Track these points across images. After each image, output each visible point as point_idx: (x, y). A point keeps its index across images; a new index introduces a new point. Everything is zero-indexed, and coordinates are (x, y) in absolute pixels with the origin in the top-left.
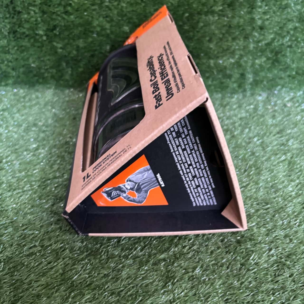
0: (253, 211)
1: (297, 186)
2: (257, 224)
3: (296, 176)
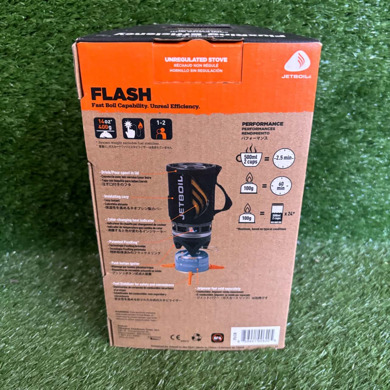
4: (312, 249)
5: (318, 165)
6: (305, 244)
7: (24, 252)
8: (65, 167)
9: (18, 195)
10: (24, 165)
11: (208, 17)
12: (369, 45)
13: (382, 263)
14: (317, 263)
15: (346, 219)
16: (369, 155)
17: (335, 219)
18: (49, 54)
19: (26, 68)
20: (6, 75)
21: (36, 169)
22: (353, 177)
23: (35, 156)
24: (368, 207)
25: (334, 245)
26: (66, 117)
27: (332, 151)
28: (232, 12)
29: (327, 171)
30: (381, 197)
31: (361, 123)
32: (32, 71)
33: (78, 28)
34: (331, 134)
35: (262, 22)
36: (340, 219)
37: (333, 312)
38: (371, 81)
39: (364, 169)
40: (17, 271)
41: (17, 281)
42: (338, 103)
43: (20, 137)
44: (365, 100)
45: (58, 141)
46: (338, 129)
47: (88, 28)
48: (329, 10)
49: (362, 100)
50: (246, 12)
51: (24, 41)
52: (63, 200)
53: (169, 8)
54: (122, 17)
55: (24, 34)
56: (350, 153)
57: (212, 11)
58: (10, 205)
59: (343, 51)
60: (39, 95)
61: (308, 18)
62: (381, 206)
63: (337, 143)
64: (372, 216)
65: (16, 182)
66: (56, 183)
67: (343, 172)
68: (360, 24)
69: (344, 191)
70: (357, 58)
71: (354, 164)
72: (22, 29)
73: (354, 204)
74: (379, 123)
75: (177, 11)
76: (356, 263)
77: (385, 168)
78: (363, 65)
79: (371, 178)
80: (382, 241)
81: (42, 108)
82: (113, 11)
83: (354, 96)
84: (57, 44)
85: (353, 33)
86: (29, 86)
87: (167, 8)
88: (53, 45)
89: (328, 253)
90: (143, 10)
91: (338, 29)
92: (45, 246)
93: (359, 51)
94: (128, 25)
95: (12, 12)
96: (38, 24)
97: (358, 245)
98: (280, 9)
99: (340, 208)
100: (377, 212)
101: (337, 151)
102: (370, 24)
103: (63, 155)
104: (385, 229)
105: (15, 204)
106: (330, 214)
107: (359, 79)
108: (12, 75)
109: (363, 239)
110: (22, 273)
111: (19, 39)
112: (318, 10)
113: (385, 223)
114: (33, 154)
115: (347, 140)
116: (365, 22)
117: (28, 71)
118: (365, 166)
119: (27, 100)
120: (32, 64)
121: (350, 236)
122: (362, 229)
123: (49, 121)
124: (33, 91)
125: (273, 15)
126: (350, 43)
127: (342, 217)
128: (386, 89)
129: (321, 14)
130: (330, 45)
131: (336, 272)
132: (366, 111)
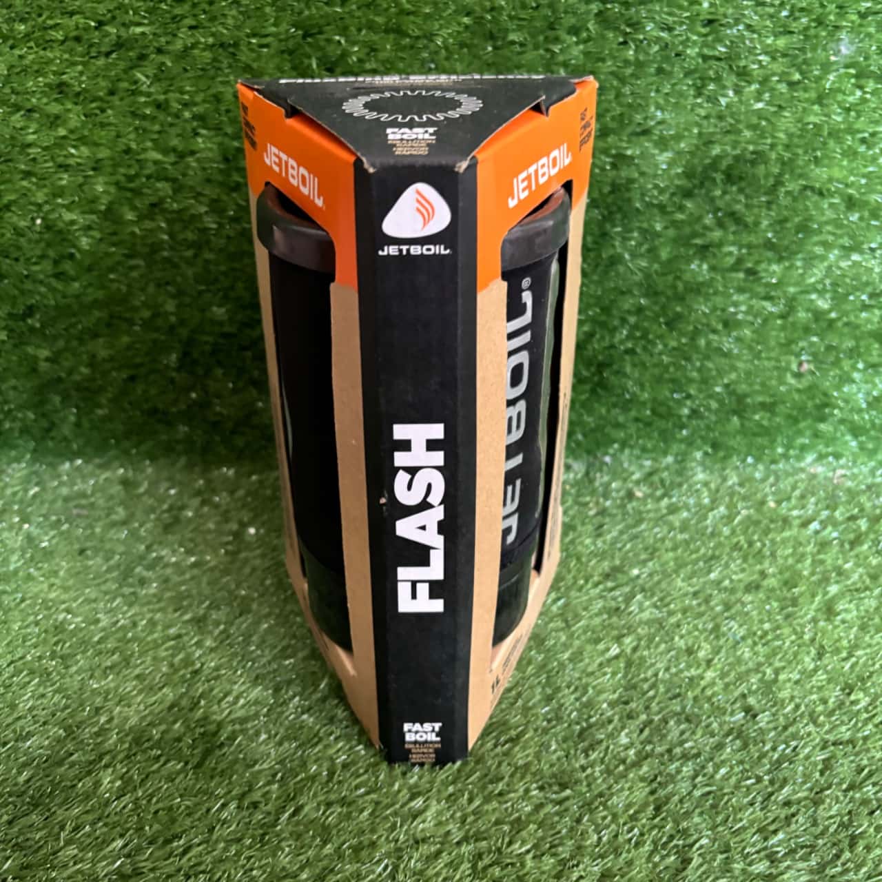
0: (528, 809)
1: (642, 731)
2: (535, 846)
3: (642, 701)
4: (633, 473)
5: (648, 313)
6: (621, 464)
7: (97, 461)
8: (170, 306)
9: (85, 357)
10: (96, 301)
11: (437, 27)
12: (750, 83)
13: (763, 503)
14: (638, 499)
15: (701, 417)
16: (747, 295)
17: (680, 417)
18: (142, 93)
19: (98, 119)
20: (62, 132)
21: (118, 309)
22: (715, 337)
23: (115, 285)
24: (746, 396)
25: (677, 466)
26: (173, 212)
27: (674, 287)
28: (482, 18)
29: (667, 324)
30: (770, 378)
31: (734, 233)
32: (110, 124)
33: (194, 46)
34: (675, 253)
35: (541, 38)
36: (689, 417)
37: (647, 586)
38: (753, 153)
39: (738, 324)
40: (83, 495)
41: (85, 512)
42: (688, 194)
43: (87, 248)
44: (741, 191)
45: (157, 257)
46: (687, 244)
47: (213, 45)
48: (670, 14)
49: (734, 188)
50: (511, 18)
51: (94, 68)
52: (167, 366)
53: (364, 9)
54: (275, 25)
55: (93, 54)
56: (711, 291)
57: (444, 15)
58: (70, 373)
59: (699, 94)
60: (122, 170)
61: (628, 30)
62: (772, 396)
63: (685, 271)
64: (755, 413)
65: (82, 332)
66: (155, 335)
67: (696, 328)
68: (732, 42)
69: (698, 364)
70: (728, 106)
71: (719, 313)
72: (91, 46)
73: (718, 389)
74: (770, 235)
75: (379, 15)
76: (713, 501)
77: (779, 322)
78: (738, 121)
79: (752, 340)
80: (774, 462)
81: (129, 195)
82: (258, 13)
83: (718, 181)
84: (155, 75)
85: (719, 59)
86: (103, 153)
87: (359, 8)
88: (147, 77)
89: (662, 481)
90: (314, 11)
91: (689, 51)
92: (134, 451)
93: (731, 93)
94: (286, 40)
95: (72, 14)
96: (119, 37)
97: (724, 469)
98: (574, 13)
99: (689, 396)
100: (763, 406)
101: (685, 288)
102: (752, 40)
103: (167, 283)
104: (779, 439)
105: (81, 374)
106: (669, 408)
107: (728, 148)
108: (72, 132)
109: (735, 458)
110: (93, 500)
111: (84, 64)
112: (649, 15)
113: (778, 428)
114: (112, 281)
115: (705, 267)
116: (742, 38)
117: (103, 125)
118: (740, 317)
119: (101, 179)
120: (110, 112)
121: (710, 450)
122: (735, 437)
123: (141, 218)
124: (111, 162)
125: (560, 24)
126: (711, 79)
127: (695, 413)
128: (782, 170)
129: (655, 23)
130: (674, 81)
131: (671, 518)
132: (744, 210)
